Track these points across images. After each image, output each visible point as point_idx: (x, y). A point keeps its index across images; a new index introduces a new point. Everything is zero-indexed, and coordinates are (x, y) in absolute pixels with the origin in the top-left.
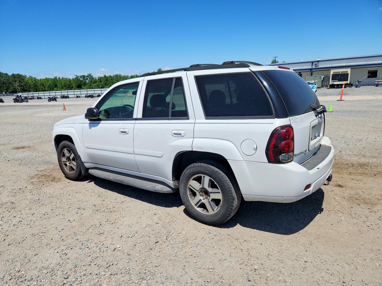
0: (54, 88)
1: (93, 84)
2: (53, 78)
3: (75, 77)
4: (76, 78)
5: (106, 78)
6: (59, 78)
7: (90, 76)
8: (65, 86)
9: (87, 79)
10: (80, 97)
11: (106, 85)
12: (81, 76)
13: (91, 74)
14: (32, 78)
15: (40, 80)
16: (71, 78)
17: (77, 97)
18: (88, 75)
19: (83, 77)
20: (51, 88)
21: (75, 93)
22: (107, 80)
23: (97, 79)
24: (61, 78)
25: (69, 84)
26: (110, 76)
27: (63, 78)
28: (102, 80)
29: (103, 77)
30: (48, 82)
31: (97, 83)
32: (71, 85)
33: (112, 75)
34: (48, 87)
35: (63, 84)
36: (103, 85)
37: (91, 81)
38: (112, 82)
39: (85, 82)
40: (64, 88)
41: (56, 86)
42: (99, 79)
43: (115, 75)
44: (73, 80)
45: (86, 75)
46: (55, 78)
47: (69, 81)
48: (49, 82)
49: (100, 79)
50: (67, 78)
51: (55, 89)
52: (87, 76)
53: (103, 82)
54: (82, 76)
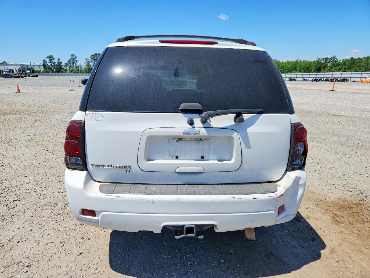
0: (292, 71)
1: (335, 67)
2: (294, 60)
3: (317, 59)
4: (317, 61)
5: (352, 60)
6: (301, 61)
7: (334, 59)
8: (304, 69)
9: (329, 62)
10: (307, 80)
11: (350, 68)
12: (323, 59)
13: (336, 56)
14: (276, 61)
15: (283, 63)
16: (312, 61)
17: (304, 80)
18: (332, 57)
19: (325, 60)
20: (289, 71)
21: (304, 76)
22: (353, 63)
23: (341, 61)
24: (302, 60)
25: (308, 67)
26: (359, 59)
27: (304, 60)
28: (347, 62)
29: (349, 59)
30: (288, 64)
31: (340, 67)
32: (310, 68)
33: (361, 57)
34: (287, 69)
35: (302, 67)
36: (346, 69)
37: (334, 63)
38: (359, 65)
39: (326, 65)
40: (302, 71)
41: (295, 69)
42: (343, 62)
43: (366, 58)
44: (314, 62)
45: (329, 57)
46: (297, 61)
47: (309, 64)
48: (290, 65)
49: (345, 62)
50: (309, 61)
51: (294, 71)
52: (330, 59)
53: (347, 65)
54: (325, 58)
